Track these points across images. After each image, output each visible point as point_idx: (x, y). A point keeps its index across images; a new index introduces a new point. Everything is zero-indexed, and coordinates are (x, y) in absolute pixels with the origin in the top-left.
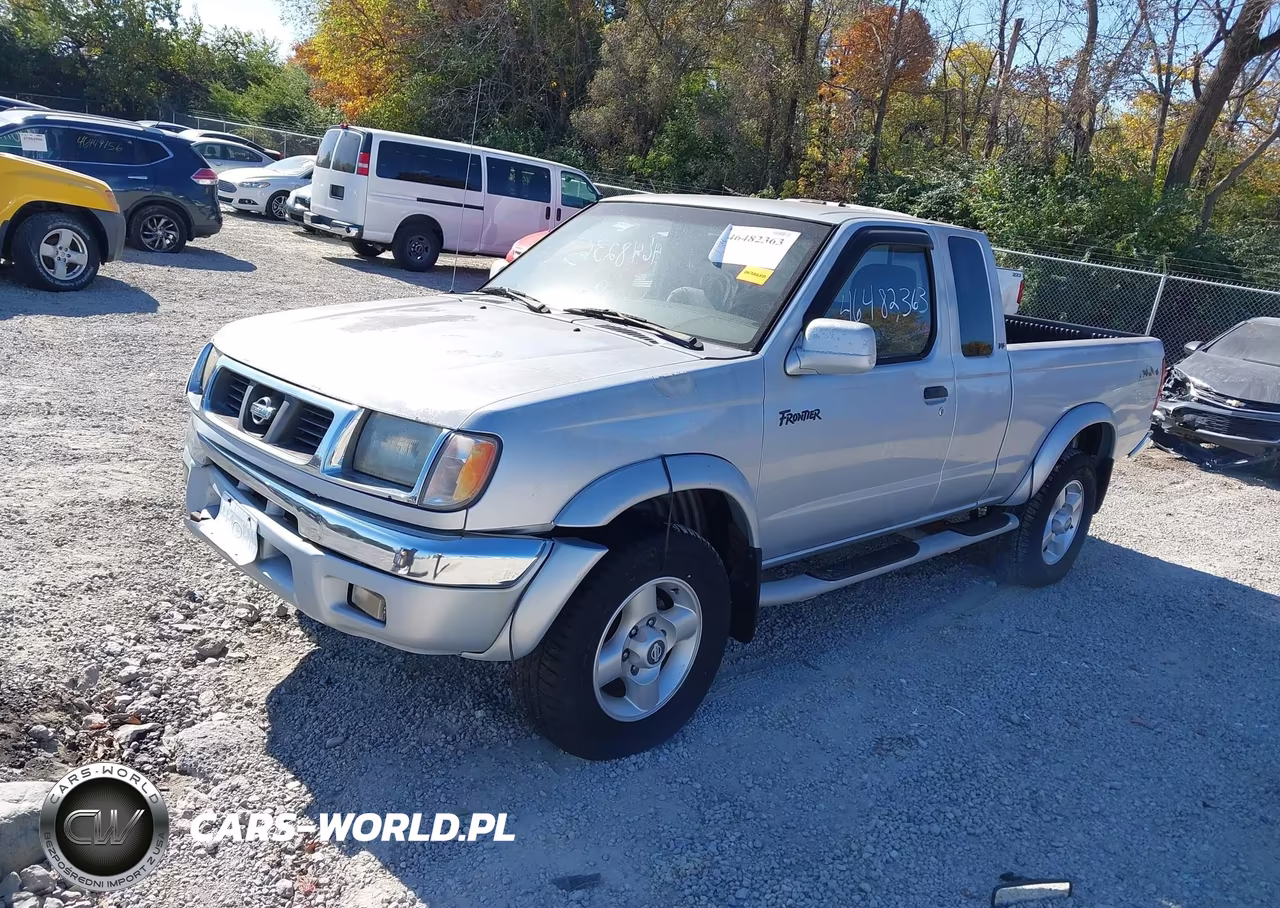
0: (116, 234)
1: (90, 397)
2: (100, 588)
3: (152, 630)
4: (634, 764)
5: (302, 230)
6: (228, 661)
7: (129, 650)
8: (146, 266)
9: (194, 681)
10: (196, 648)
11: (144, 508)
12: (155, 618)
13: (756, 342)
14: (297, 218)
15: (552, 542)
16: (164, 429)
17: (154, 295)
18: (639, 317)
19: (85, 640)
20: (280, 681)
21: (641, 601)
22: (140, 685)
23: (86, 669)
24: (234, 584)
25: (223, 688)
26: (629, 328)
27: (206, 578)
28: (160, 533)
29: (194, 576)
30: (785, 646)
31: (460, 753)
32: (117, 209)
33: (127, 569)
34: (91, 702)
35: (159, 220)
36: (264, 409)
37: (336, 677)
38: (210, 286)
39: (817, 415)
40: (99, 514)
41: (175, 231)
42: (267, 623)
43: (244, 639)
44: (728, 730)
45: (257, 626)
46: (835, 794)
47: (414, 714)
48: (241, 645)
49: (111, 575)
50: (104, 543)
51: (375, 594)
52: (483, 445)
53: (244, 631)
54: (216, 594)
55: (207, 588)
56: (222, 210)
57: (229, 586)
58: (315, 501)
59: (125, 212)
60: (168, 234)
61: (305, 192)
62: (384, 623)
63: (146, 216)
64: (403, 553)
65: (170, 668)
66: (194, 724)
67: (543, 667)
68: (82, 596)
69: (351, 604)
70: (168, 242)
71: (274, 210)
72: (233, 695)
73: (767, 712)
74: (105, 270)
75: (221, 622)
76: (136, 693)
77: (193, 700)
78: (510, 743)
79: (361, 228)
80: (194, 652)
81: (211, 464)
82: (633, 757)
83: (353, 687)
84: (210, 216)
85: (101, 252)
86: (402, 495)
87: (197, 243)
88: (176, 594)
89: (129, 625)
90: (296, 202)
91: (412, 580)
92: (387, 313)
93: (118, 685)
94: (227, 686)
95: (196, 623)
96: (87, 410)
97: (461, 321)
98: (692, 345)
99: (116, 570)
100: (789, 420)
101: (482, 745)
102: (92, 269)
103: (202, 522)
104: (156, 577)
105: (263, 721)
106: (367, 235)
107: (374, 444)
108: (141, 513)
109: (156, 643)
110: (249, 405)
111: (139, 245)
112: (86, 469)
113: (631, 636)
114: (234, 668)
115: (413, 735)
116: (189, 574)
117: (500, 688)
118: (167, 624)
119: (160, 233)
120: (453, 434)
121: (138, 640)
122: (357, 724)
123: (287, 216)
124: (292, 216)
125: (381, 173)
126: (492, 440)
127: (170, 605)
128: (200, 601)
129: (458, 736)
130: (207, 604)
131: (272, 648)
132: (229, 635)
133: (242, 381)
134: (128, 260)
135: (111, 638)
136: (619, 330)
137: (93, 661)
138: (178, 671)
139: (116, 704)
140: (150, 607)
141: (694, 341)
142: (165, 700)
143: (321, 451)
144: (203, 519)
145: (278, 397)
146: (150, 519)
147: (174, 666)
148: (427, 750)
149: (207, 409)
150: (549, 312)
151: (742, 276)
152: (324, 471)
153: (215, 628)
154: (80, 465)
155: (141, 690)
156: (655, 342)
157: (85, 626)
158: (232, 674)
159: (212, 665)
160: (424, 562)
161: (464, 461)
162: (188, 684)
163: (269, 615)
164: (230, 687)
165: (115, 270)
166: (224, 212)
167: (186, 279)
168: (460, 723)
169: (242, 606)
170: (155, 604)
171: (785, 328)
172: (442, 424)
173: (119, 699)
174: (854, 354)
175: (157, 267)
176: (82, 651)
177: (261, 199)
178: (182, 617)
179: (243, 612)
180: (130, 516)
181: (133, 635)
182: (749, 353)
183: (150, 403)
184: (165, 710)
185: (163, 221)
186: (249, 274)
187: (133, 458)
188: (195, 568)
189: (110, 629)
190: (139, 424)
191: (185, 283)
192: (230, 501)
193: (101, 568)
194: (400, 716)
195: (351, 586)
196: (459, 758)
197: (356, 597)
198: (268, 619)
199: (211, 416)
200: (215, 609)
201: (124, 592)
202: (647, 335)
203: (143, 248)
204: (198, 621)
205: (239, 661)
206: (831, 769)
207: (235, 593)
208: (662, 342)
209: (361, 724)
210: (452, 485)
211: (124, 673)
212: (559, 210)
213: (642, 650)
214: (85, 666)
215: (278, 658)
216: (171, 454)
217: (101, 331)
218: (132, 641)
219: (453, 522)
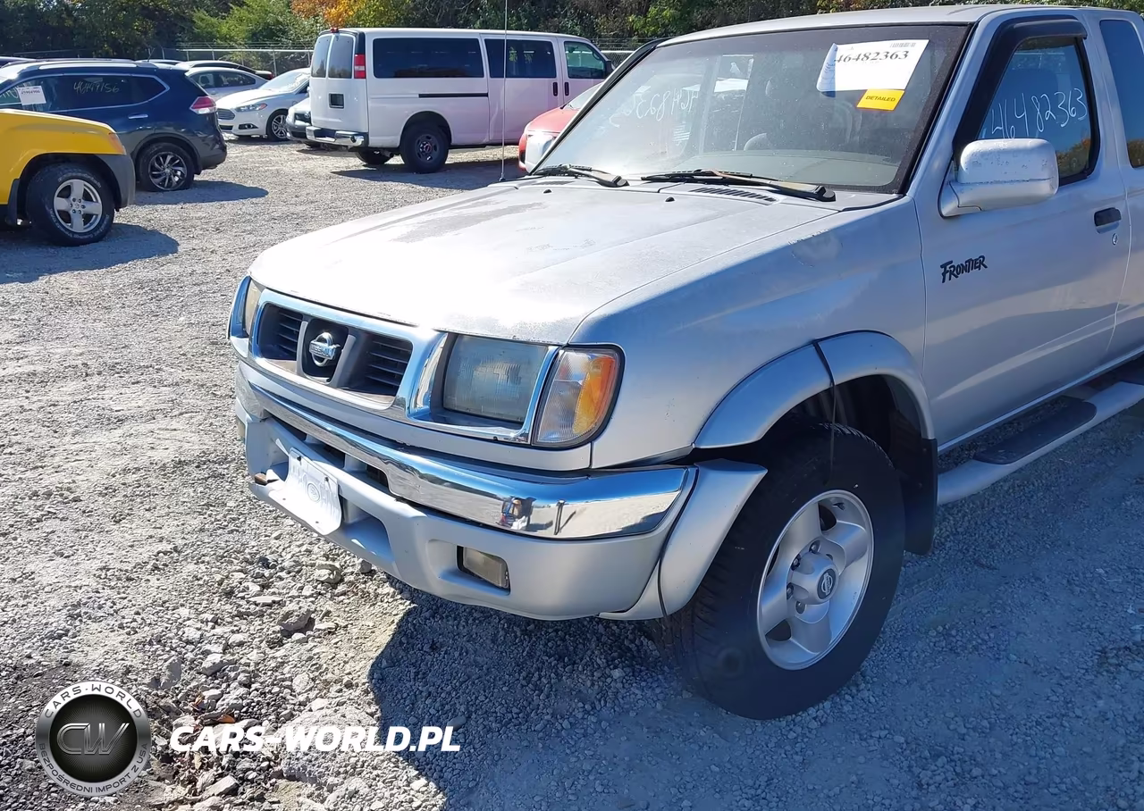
0: (126, 177)
1: (125, 352)
2: (167, 566)
3: (228, 607)
4: (815, 718)
5: (305, 147)
6: (317, 634)
7: (208, 635)
8: (159, 207)
9: (283, 663)
10: (280, 623)
11: (197, 467)
12: (229, 594)
13: (901, 181)
14: (299, 135)
15: (695, 469)
16: (204, 376)
17: (172, 235)
18: (742, 172)
19: (160, 629)
20: (379, 652)
21: (802, 525)
22: (227, 675)
23: (167, 663)
24: (308, 541)
25: (317, 669)
26: (732, 187)
27: (276, 538)
28: (218, 493)
29: (263, 538)
30: (948, 545)
31: (604, 724)
32: (121, 150)
33: (192, 538)
34: (178, 702)
35: (165, 157)
36: (323, 346)
37: (441, 640)
38: (225, 218)
39: (981, 263)
40: (153, 481)
41: (182, 166)
42: (351, 583)
43: (329, 606)
44: (914, 661)
45: (341, 588)
46: (1071, 732)
47: (540, 679)
48: (328, 613)
49: (175, 549)
50: (163, 512)
51: (492, 557)
52: (600, 360)
53: (329, 595)
54: (289, 556)
55: (280, 550)
56: (225, 139)
57: (302, 545)
58: (403, 451)
59: (132, 154)
60: (176, 171)
61: (303, 106)
62: (508, 590)
63: (152, 155)
64: (515, 502)
65: (255, 651)
66: (292, 716)
67: (697, 620)
68: (149, 577)
69: (462, 568)
70: (177, 179)
71: (276, 131)
72: (330, 675)
73: (954, 632)
74: (122, 216)
75: (301, 588)
76: (224, 685)
77: (287, 687)
78: (659, 706)
79: (366, 135)
80: (278, 628)
81: (269, 417)
82: (812, 711)
83: (464, 652)
84: (214, 146)
85: (114, 200)
86: (512, 434)
87: (205, 176)
88: (246, 561)
89: (203, 605)
90: (295, 119)
91: (530, 534)
92: (440, 214)
93: (203, 678)
94: (321, 666)
95: (274, 593)
96: (124, 366)
97: (528, 211)
98: (821, 195)
99: (180, 542)
100: (952, 273)
101: (628, 712)
102: (108, 217)
103: (269, 485)
104: (223, 545)
105: (369, 704)
106: (374, 141)
107: (463, 374)
108: (196, 474)
109: (236, 623)
110: (307, 345)
111: (151, 187)
112: (132, 431)
113: (793, 567)
114: (325, 642)
115: (545, 707)
116: (258, 537)
117: (630, 637)
118: (243, 598)
119: (168, 171)
120: (561, 352)
121: (216, 622)
122: (476, 698)
123: (288, 134)
124: (294, 134)
125: (378, 74)
126: (611, 351)
127: (243, 576)
128: (274, 567)
129: (597, 703)
130: (282, 569)
131: (362, 612)
132: (313, 602)
133: (293, 318)
134: (141, 203)
135: (187, 623)
136: (720, 192)
137: (173, 653)
138: (264, 653)
139: (205, 701)
140: (222, 580)
141: (823, 191)
142: (257, 690)
143: (403, 391)
144: (270, 481)
145: (340, 332)
146: (206, 479)
147: (259, 648)
148: (566, 724)
149: (257, 355)
150: (627, 184)
151: (863, 104)
152: (410, 415)
153: (297, 598)
154: (126, 427)
155: (228, 680)
156: (771, 200)
157: (158, 613)
158: (323, 650)
159: (300, 642)
160: (544, 511)
161: (580, 382)
162: (278, 667)
163: (352, 573)
164: (325, 666)
165: (131, 215)
166: (227, 141)
167: (200, 214)
168: (596, 687)
169: (321, 567)
170: (227, 577)
171: (933, 159)
172: (546, 340)
173: (207, 694)
174: (1031, 180)
175: (170, 206)
176: (159, 642)
177: (260, 121)
178: (258, 588)
179: (324, 574)
180: (185, 478)
181: (210, 617)
182: (894, 196)
183: (185, 349)
184: (258, 703)
185: (169, 158)
186: (261, 200)
187: (177, 413)
188: (262, 528)
189: (184, 612)
190: (179, 374)
191: (200, 218)
192: (299, 459)
193: (164, 542)
194: (524, 683)
195: (460, 550)
196: (604, 731)
197: (469, 562)
198: (352, 578)
199: (262, 362)
200: (292, 574)
201: (192, 567)
202: (758, 193)
203: (154, 189)
204: (277, 591)
205: (329, 633)
206: (1054, 698)
207: (310, 551)
208: (780, 198)
209: (481, 698)
210: (569, 416)
211: (207, 664)
212: (567, 84)
213: (810, 583)
214: (166, 661)
215: (371, 624)
216: (217, 403)
217: (126, 280)
218: (210, 624)
219: (577, 459)
